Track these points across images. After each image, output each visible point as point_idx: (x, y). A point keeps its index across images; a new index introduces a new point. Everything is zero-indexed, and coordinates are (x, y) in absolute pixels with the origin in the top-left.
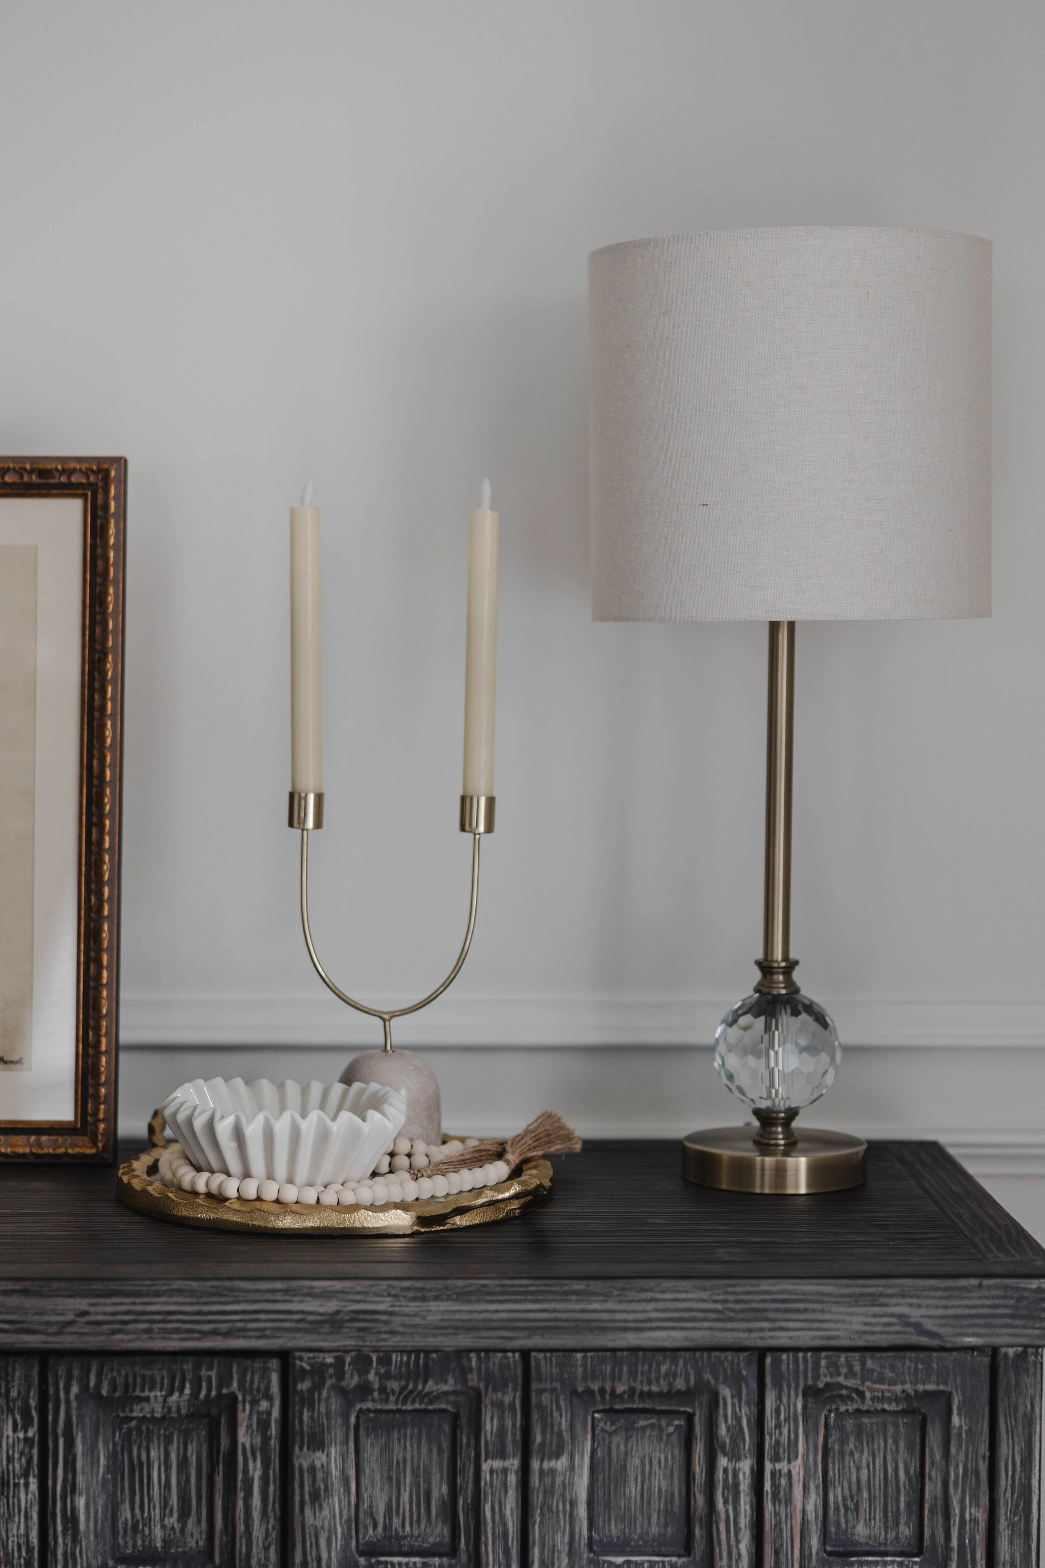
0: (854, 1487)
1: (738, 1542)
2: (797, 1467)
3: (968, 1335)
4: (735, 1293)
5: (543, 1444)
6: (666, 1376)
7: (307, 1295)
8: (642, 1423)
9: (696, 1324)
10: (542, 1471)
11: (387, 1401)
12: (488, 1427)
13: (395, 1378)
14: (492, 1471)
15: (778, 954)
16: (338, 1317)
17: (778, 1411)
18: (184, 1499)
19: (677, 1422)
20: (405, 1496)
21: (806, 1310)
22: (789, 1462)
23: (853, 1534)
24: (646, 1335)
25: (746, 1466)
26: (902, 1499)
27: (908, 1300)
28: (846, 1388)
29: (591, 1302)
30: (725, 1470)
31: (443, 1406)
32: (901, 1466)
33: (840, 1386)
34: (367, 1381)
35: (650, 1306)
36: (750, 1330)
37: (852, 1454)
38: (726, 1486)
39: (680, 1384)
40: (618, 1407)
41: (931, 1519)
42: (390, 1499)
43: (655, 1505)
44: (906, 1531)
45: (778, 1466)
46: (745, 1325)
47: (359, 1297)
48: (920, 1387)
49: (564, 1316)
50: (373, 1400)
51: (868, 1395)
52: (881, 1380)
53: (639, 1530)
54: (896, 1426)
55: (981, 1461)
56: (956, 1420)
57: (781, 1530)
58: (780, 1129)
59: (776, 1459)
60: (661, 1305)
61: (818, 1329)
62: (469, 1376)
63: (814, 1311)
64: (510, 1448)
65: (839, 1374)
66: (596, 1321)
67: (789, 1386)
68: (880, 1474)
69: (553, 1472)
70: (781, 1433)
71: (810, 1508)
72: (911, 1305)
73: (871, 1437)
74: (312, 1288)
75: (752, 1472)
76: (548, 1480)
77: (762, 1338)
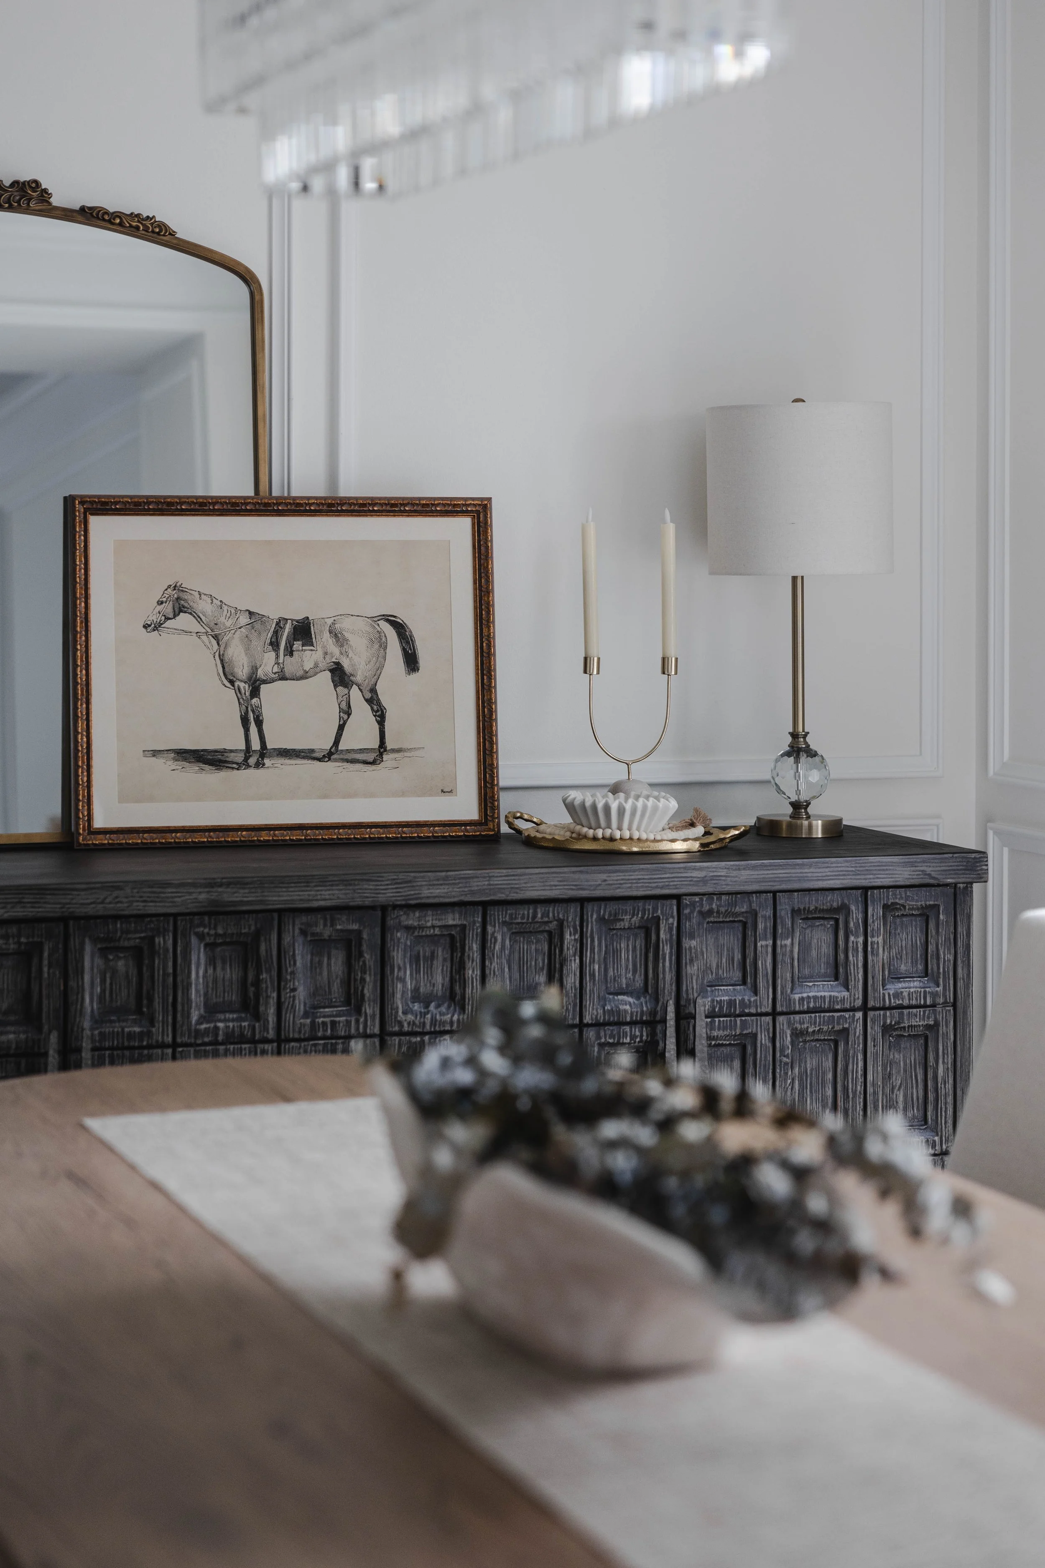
0: (900, 949)
1: (858, 973)
2: (880, 939)
3: (948, 878)
4: (860, 863)
5: (782, 933)
6: (830, 902)
7: (693, 869)
8: (817, 924)
9: (845, 877)
10: (781, 946)
11: (719, 917)
12: (760, 927)
13: (723, 906)
14: (762, 946)
15: (801, 729)
16: (707, 878)
17: (873, 915)
18: (634, 965)
19: (831, 923)
20: (724, 960)
21: (887, 870)
22: (878, 938)
23: (900, 969)
24: (825, 882)
25: (861, 940)
26: (919, 953)
27: (926, 864)
28: (899, 904)
29: (805, 869)
30: (853, 942)
31: (741, 919)
32: (918, 939)
33: (897, 904)
34: (712, 908)
35: (827, 870)
36: (865, 879)
37: (899, 934)
38: (853, 949)
39: (835, 905)
40: (810, 916)
41: (931, 961)
42: (718, 962)
43: (823, 960)
44: (920, 967)
45: (873, 940)
46: (863, 877)
47: (714, 870)
48: (928, 903)
49: (794, 875)
50: (714, 917)
51: (907, 907)
52: (913, 900)
53: (816, 971)
54: (916, 921)
55: (951, 934)
56: (941, 917)
57: (875, 967)
58: (803, 811)
59: (873, 936)
60: (831, 869)
61: (892, 878)
62: (753, 904)
63: (890, 870)
64: (768, 936)
65: (896, 898)
66: (806, 877)
67: (877, 904)
68: (910, 942)
69: (786, 945)
70: (874, 925)
71: (885, 958)
72: (927, 866)
73: (906, 927)
74: (696, 866)
75: (863, 943)
76: (784, 950)
77: (870, 882)
